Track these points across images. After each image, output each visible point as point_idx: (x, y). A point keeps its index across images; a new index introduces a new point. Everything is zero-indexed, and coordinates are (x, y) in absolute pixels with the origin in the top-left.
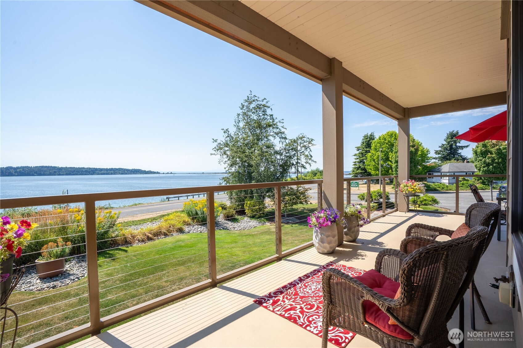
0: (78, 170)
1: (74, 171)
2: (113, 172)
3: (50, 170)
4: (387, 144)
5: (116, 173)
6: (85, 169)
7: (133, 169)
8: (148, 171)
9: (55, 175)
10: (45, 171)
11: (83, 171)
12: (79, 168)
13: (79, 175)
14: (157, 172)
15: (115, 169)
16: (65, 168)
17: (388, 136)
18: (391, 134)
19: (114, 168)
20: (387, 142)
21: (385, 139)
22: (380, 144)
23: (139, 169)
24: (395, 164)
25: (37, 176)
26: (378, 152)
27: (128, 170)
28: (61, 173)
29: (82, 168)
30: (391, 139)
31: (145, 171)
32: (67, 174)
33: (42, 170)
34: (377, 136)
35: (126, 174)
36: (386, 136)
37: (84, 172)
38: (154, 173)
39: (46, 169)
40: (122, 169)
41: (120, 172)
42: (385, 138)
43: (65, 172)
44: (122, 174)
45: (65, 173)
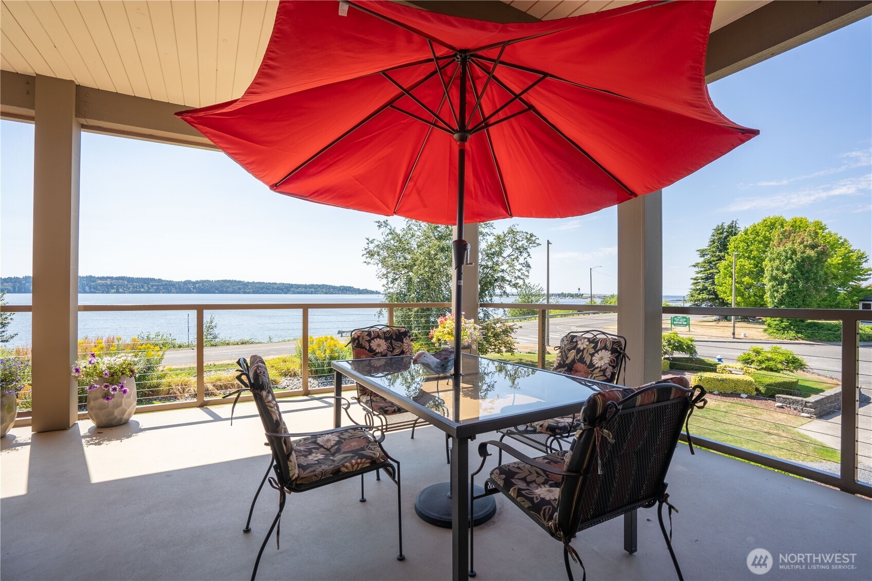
0: (268, 286)
1: (264, 288)
2: (313, 290)
3: (234, 286)
4: (760, 242)
5: (318, 291)
6: (277, 286)
7: (341, 286)
8: (363, 290)
9: (239, 293)
10: (228, 287)
11: (274, 288)
12: (269, 283)
13: (269, 293)
14: (377, 291)
15: (316, 285)
16: (251, 283)
17: (766, 226)
18: (771, 222)
19: (315, 284)
20: (760, 238)
21: (757, 234)
22: (747, 243)
23: (350, 287)
24: (771, 284)
25: (218, 293)
26: (741, 260)
27: (334, 288)
28: (247, 291)
29: (273, 283)
30: (770, 233)
31: (359, 290)
32: (254, 292)
33: (225, 286)
34: (742, 227)
35: (332, 293)
36: (759, 228)
37: (276, 289)
38: (372, 292)
39: (228, 284)
40: (326, 286)
41: (323, 290)
42: (758, 230)
43: (252, 288)
44: (326, 293)
45: (251, 290)
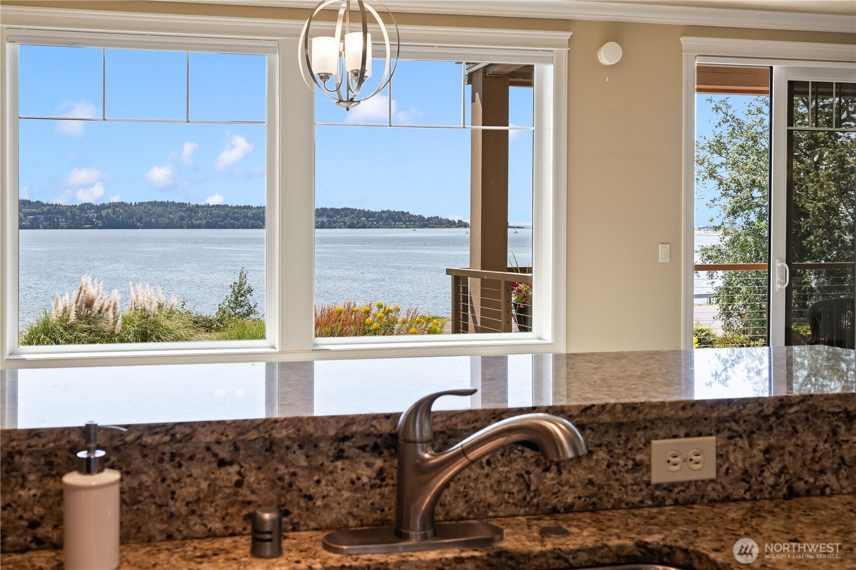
0: (234, 213)
1: (227, 216)
2: (325, 220)
3: (171, 213)
5: (335, 222)
6: (254, 211)
7: (383, 212)
8: (430, 219)
9: (181, 227)
10: (160, 216)
11: (247, 217)
12: (237, 207)
13: (238, 228)
14: (460, 221)
15: (332, 209)
16: (203, 207)
19: (328, 207)
23: (403, 213)
25: (143, 228)
27: (369, 214)
28: (195, 222)
29: (245, 207)
31: (421, 218)
32: (209, 226)
33: (154, 213)
35: (364, 227)
37: (251, 219)
38: (450, 224)
39: (159, 210)
40: (353, 211)
41: (347, 220)
43: (206, 218)
44: (352, 226)
45: (204, 222)
